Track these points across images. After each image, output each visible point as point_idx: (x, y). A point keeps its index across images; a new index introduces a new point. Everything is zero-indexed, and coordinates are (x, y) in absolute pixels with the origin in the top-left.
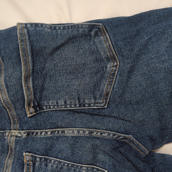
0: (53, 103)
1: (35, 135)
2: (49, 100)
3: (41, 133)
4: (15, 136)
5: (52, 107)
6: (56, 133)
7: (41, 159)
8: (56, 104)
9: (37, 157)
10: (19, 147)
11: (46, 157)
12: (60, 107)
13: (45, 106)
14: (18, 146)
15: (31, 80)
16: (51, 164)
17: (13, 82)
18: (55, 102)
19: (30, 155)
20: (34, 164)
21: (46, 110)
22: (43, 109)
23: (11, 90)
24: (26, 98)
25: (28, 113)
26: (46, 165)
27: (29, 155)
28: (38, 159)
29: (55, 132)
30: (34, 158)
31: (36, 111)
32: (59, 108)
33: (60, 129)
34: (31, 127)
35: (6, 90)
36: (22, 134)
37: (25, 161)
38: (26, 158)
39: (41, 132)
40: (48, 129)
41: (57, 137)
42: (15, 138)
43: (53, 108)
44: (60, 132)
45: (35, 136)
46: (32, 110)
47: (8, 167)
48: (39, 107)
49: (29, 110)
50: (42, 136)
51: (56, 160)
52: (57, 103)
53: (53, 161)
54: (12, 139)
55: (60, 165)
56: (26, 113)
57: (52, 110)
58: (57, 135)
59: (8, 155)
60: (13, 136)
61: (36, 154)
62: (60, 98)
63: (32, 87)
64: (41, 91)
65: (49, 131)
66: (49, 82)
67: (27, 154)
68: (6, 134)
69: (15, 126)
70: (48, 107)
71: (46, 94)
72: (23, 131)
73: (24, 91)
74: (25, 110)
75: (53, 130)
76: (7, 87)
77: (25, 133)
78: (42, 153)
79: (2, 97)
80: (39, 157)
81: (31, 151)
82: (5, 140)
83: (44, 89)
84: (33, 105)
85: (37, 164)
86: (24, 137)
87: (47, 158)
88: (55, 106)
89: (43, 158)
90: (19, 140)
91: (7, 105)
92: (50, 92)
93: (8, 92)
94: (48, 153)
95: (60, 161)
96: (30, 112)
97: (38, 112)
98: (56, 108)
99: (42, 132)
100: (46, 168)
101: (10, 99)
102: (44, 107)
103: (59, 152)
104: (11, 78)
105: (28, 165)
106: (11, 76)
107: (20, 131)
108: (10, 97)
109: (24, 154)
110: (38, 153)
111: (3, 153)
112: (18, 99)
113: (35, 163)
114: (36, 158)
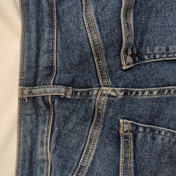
0: (160, 50)
1: (135, 95)
2: (155, 45)
3: (143, 93)
4: (108, 95)
5: (158, 56)
6: (166, 92)
7: (144, 129)
8: (164, 52)
9: (140, 126)
10: (113, 111)
11: (152, 126)
12: (171, 55)
13: (146, 54)
14: (111, 110)
15: (131, 14)
16: (161, 137)
17: (108, 15)
18: (164, 48)
19: (130, 123)
20: (135, 136)
21: (147, 61)
22: (144, 59)
23: (104, 27)
24: (124, 40)
25: (123, 63)
26: (154, 138)
27: (128, 123)
28: (141, 129)
29: (164, 91)
30: (134, 128)
31: (134, 61)
32: (170, 57)
33: (172, 87)
34: (129, 84)
35: (97, 26)
36: (118, 92)
37: (121, 132)
38: (123, 127)
39: (142, 91)
40: (154, 87)
41: (167, 99)
42: (107, 98)
43: (159, 58)
44: (172, 91)
45: (134, 97)
46: (130, 59)
47: (93, 141)
48: (138, 56)
49: (125, 59)
50: (145, 97)
51: (169, 132)
52: (167, 49)
53: (163, 133)
54: (103, 99)
55: (173, 138)
56: (121, 64)
57: (158, 60)
58: (166, 96)
59: (93, 124)
60: (105, 95)
61: (138, 122)
62: (172, 42)
63: (132, 25)
64: (143, 33)
65: (155, 90)
66: (154, 20)
67: (125, 121)
68: (92, 92)
69: (106, 82)
70: (152, 57)
71: (149, 38)
72: (119, 89)
73: (123, 30)
74: (120, 59)
75: (160, 89)
76: (98, 23)
77: (121, 91)
78: (146, 120)
79: (92, 38)
80: (143, 127)
81: (130, 117)
82: (91, 101)
83: (147, 29)
84: (131, 53)
85: (140, 136)
86: (119, 97)
87: (153, 128)
88: (163, 54)
89: (148, 127)
90: (113, 102)
91: (97, 50)
92: (155, 34)
93: (100, 30)
94: (155, 122)
95: (173, 133)
96: (126, 62)
97: (137, 63)
98: (164, 58)
99: (144, 91)
100: (152, 143)
101: (103, 40)
102: (146, 57)
103: (170, 120)
104: (105, 9)
105: (126, 137)
106: (106, 6)
107: (115, 88)
108: (103, 38)
109: (121, 121)
110: (141, 120)
111: (86, 121)
112: (112, 41)
113: (137, 135)
114: (137, 127)
